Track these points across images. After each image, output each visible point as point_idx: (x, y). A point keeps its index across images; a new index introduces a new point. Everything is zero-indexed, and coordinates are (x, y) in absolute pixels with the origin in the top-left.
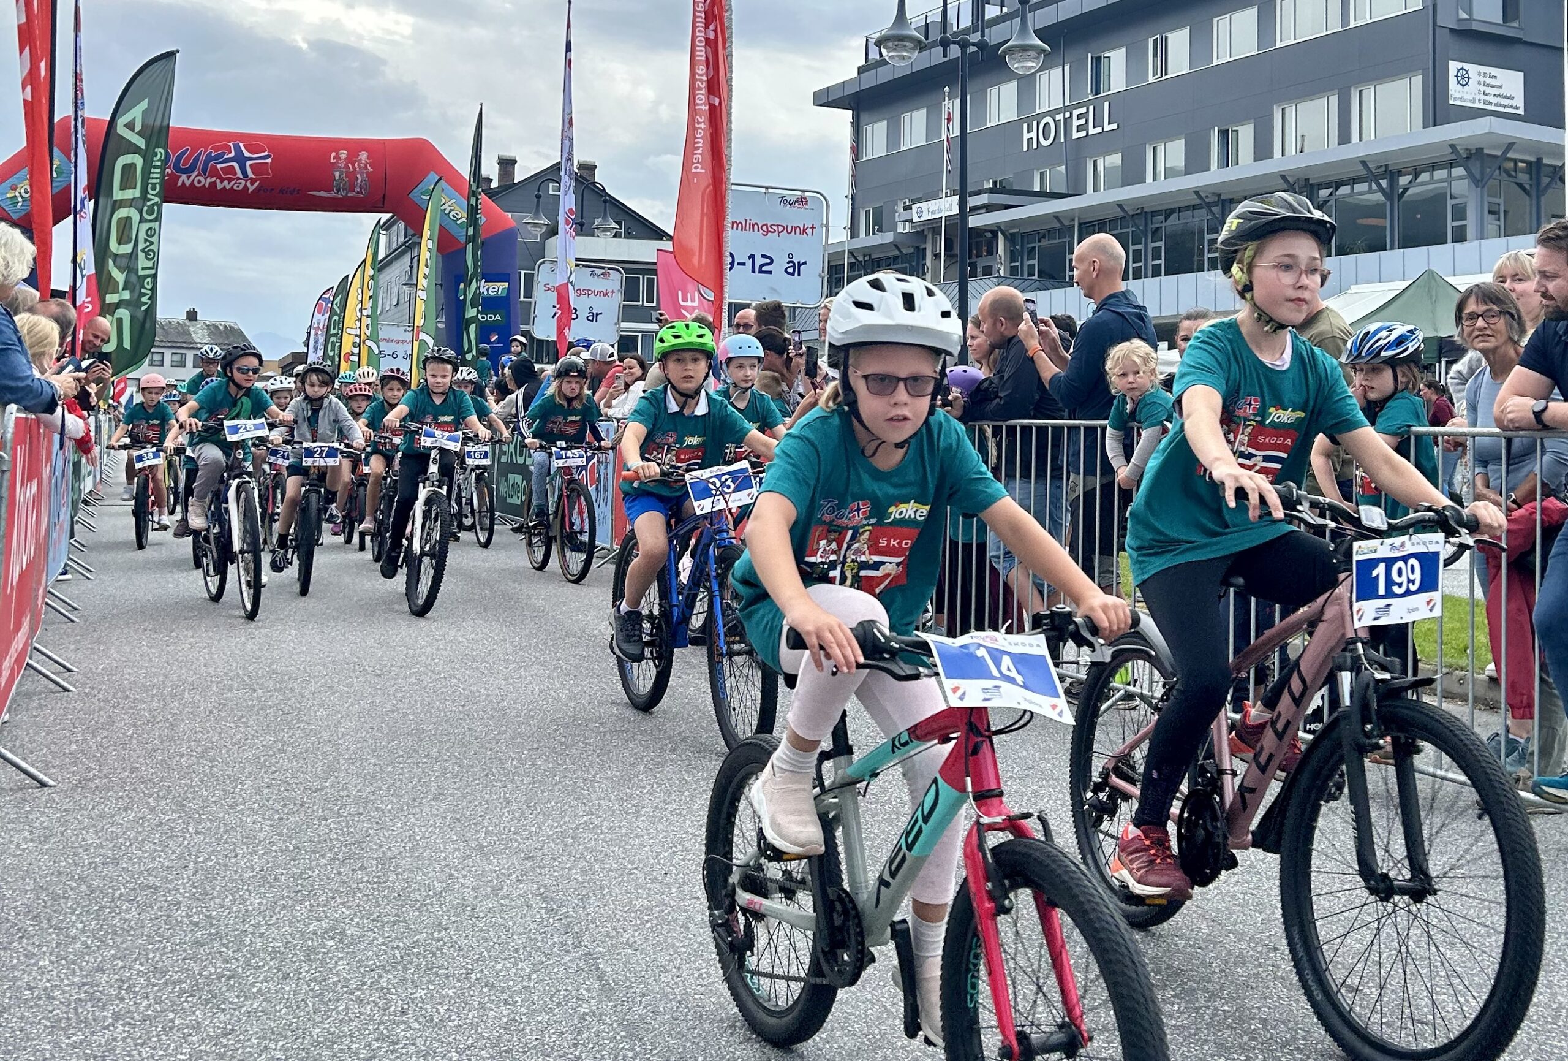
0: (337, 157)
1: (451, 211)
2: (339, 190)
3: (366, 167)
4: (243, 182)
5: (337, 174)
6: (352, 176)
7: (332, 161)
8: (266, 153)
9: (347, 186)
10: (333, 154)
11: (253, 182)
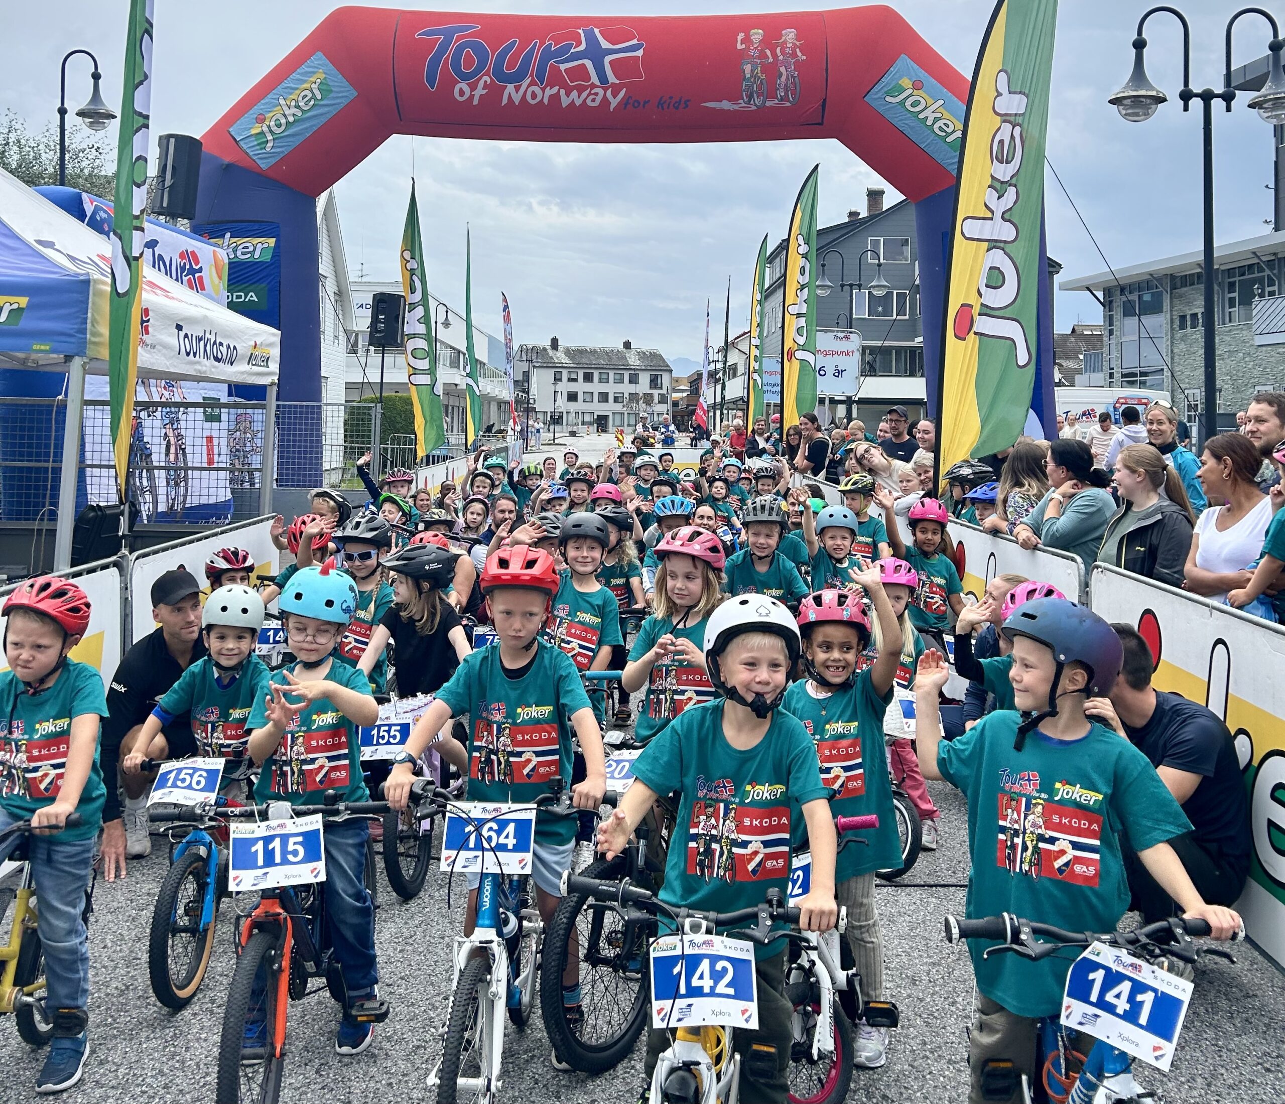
0: (747, 40)
1: (936, 120)
2: (750, 97)
3: (794, 55)
4: (600, 91)
5: (748, 68)
6: (772, 71)
7: (739, 46)
8: (635, 42)
9: (764, 87)
10: (741, 36)
11: (616, 89)
